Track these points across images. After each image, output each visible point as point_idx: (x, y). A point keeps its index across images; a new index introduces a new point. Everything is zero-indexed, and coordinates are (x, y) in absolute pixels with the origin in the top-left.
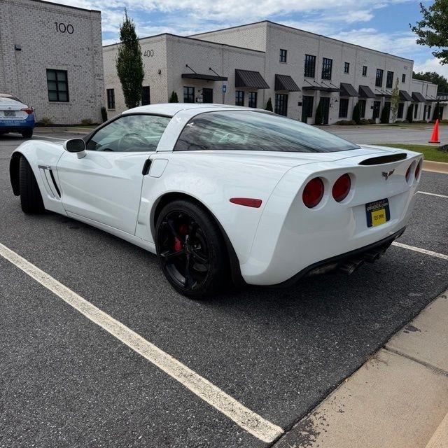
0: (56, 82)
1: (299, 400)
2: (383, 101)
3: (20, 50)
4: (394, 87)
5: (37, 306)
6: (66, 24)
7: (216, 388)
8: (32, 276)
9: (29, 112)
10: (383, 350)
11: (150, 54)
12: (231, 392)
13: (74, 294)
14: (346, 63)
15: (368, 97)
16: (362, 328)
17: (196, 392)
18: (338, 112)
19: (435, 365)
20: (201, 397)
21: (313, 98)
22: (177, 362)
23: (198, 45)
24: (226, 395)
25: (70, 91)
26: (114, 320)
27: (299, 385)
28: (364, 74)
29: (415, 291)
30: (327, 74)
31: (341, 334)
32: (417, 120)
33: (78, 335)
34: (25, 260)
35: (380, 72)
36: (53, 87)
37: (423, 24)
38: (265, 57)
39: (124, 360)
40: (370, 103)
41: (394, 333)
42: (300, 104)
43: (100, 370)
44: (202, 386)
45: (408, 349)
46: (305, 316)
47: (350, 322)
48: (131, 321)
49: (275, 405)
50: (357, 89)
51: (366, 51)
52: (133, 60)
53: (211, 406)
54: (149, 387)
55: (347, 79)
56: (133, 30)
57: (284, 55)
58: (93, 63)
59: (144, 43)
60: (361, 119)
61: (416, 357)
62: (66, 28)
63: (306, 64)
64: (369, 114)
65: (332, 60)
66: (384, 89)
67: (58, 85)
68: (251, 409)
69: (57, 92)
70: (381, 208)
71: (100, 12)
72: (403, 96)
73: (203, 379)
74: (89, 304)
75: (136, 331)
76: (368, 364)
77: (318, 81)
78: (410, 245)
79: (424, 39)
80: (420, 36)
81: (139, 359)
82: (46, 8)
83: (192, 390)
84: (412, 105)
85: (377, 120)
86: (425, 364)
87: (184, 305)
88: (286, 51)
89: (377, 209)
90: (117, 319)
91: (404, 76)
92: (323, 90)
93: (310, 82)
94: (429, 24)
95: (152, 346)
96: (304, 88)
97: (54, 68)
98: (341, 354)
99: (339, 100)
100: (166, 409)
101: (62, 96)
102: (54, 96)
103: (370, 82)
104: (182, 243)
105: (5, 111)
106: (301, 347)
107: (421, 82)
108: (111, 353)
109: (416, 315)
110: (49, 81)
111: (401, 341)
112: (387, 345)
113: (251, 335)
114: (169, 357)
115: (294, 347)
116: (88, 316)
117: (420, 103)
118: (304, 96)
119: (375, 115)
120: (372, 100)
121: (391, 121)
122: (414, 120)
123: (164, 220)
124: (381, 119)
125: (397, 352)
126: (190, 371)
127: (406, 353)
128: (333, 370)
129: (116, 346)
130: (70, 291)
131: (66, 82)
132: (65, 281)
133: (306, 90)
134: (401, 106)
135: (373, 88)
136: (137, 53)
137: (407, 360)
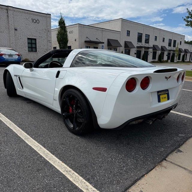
0: (32, 43)
1: (121, 185)
2: (172, 53)
3: (17, 30)
4: (176, 46)
5: (4, 137)
6: (36, 19)
7: (81, 178)
8: (5, 123)
9: (18, 55)
10: (165, 161)
11: (71, 32)
12: (88, 180)
13: (23, 132)
14: (155, 36)
15: (165, 51)
16: (155, 150)
17: (71, 179)
18: (152, 57)
19: (190, 169)
20: (73, 182)
21: (141, 51)
22: (64, 164)
23: (92, 28)
24: (85, 181)
25: (37, 47)
26: (38, 144)
27: (122, 177)
28: (163, 41)
29: (182, 134)
30: (147, 41)
31: (144, 153)
32: (187, 61)
33: (20, 150)
34: (4, 116)
35: (170, 40)
36: (30, 46)
37: (188, 17)
38: (120, 34)
39: (39, 163)
40: (166, 53)
41: (170, 153)
42: (135, 54)
43: (27, 167)
44: (74, 177)
45: (177, 161)
46: (128, 144)
47: (150, 147)
48: (46, 145)
49: (108, 187)
50: (160, 47)
51: (164, 32)
52: (64, 34)
53: (77, 187)
54: (49, 176)
55: (156, 43)
56: (64, 22)
57: (128, 33)
58: (47, 35)
59: (69, 28)
60: (162, 60)
61: (181, 165)
62: (36, 21)
63: (138, 37)
64: (165, 58)
65: (149, 35)
66: (172, 48)
67: (32, 44)
68: (97, 189)
69: (32, 48)
70: (165, 94)
71: (50, 15)
72: (180, 51)
73: (75, 173)
74: (28, 136)
75: (47, 149)
76: (157, 168)
77: (143, 44)
78: (181, 113)
79: (189, 24)
80: (187, 22)
81: (46, 163)
82: (28, 13)
83: (69, 178)
84: (185, 54)
85: (169, 61)
86: (185, 169)
87: (72, 138)
88: (129, 31)
89: (163, 94)
90: (40, 144)
91: (181, 42)
92: (145, 48)
93: (140, 44)
94: (191, 17)
95: (54, 156)
96: (137, 47)
97: (31, 37)
98: (144, 162)
99: (152, 52)
100: (54, 188)
101: (34, 50)
102: (30, 49)
103: (166, 44)
104: (72, 109)
105: (9, 55)
106: (125, 159)
107: (188, 45)
108: (34, 159)
109: (182, 145)
110: (28, 43)
111: (174, 157)
112: (167, 159)
113: (102, 152)
114: (61, 162)
115: (122, 159)
116: (27, 142)
117: (188, 54)
118: (137, 50)
119: (168, 58)
120: (167, 52)
121: (175, 61)
122: (185, 61)
123: (64, 98)
124: (171, 60)
125: (171, 162)
126: (70, 169)
127: (175, 163)
128: (139, 170)
129: (37, 156)
130: (21, 130)
131: (36, 44)
132: (20, 126)
133: (138, 48)
134: (179, 55)
135: (167, 47)
136: (65, 31)
137: (176, 166)
